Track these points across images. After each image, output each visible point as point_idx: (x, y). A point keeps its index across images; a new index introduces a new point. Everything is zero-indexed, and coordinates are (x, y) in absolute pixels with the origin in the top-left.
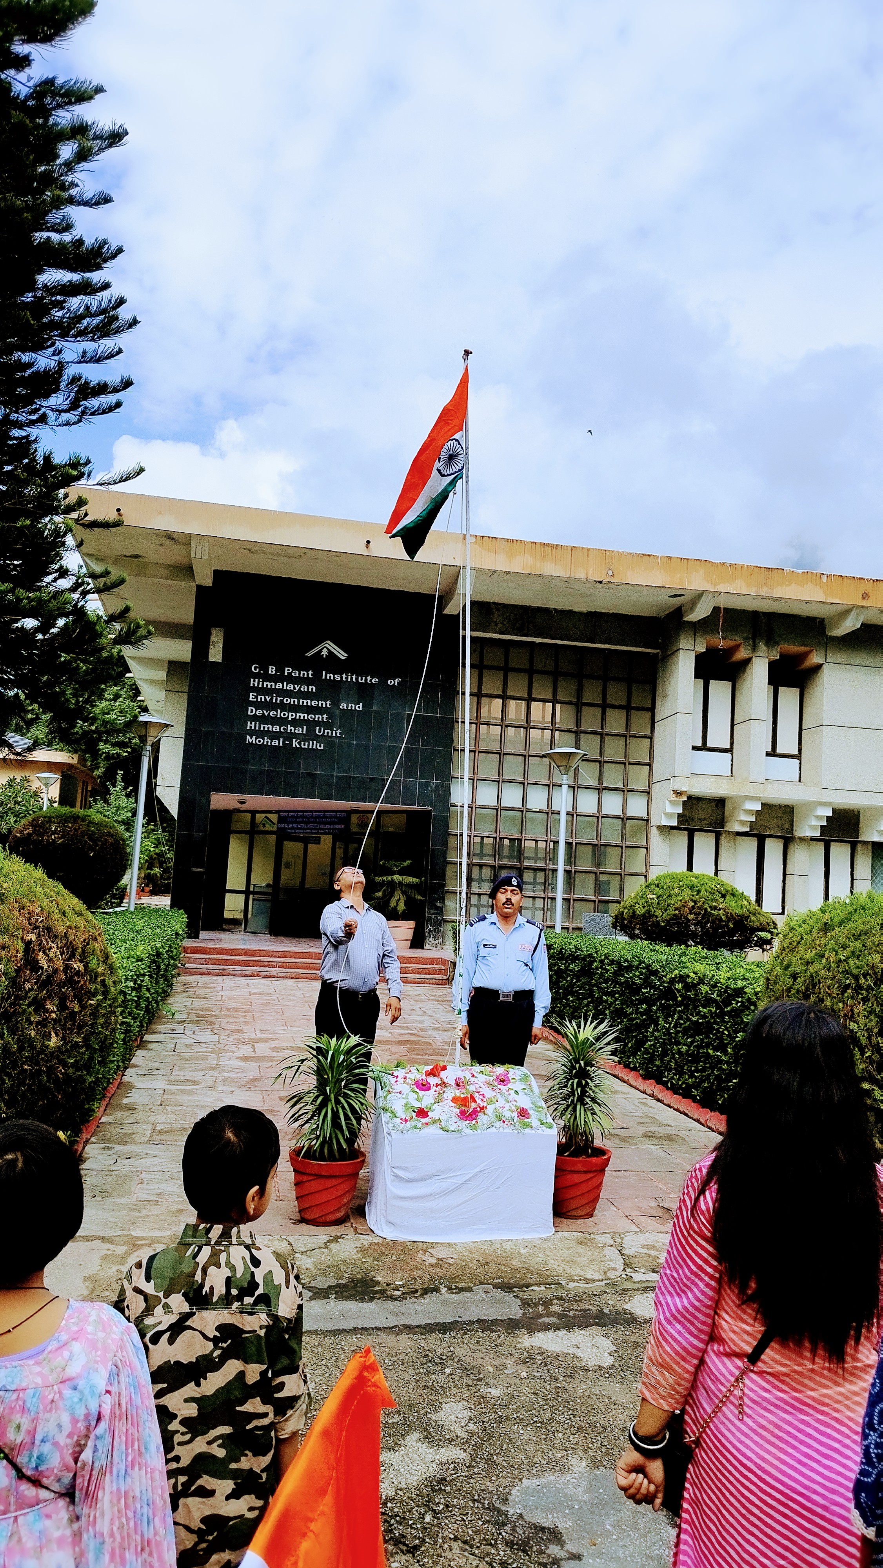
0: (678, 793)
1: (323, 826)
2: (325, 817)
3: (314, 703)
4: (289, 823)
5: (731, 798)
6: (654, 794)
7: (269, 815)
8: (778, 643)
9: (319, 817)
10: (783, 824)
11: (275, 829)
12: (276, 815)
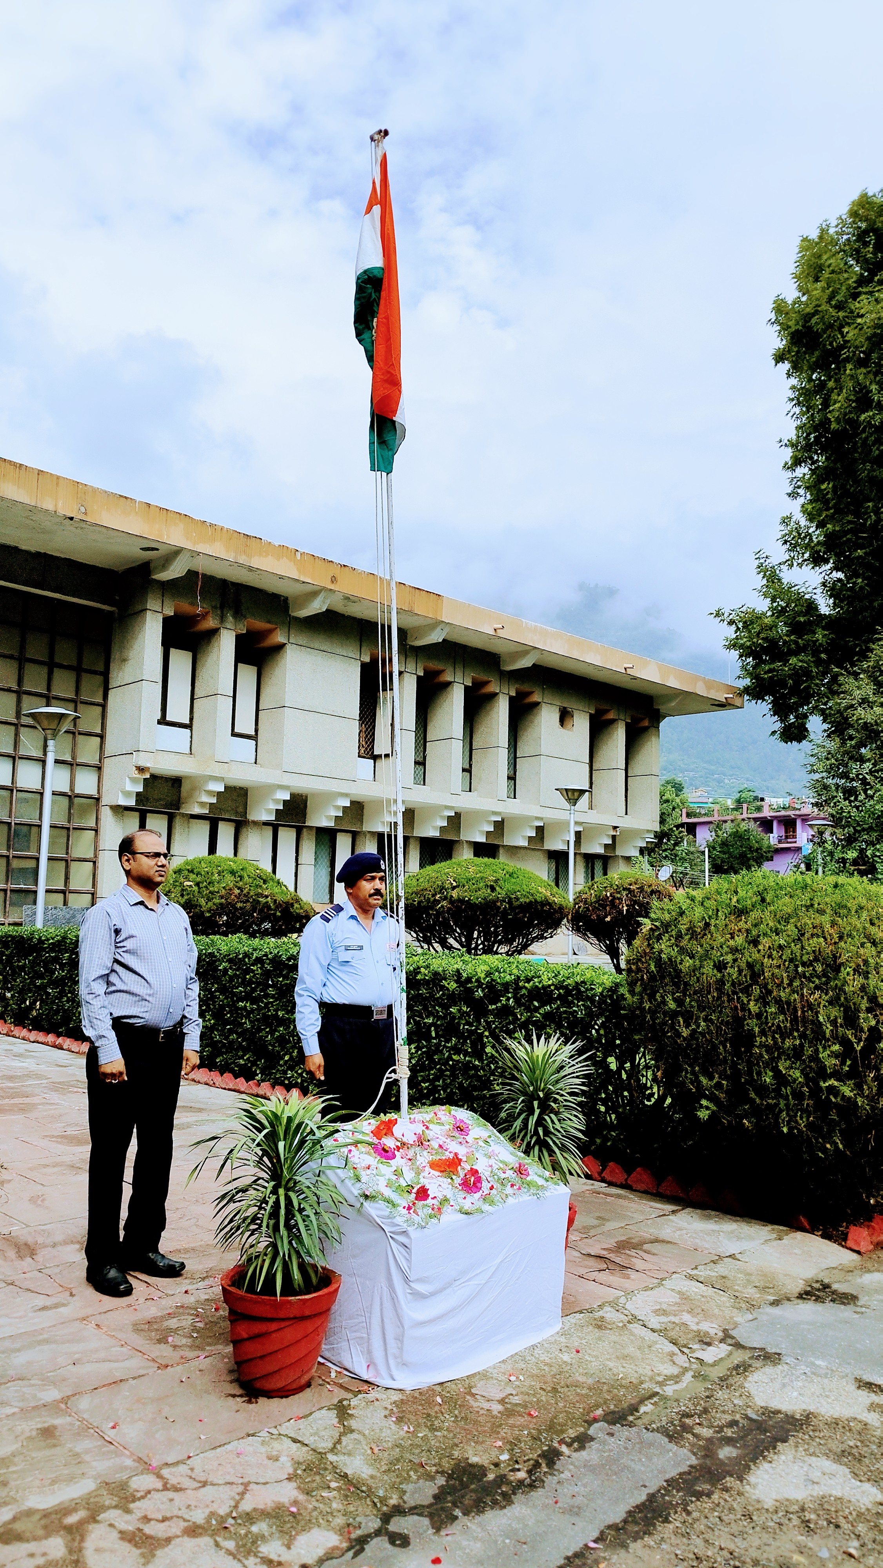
0: (141, 770)
8: (245, 617)
10: (237, 807)
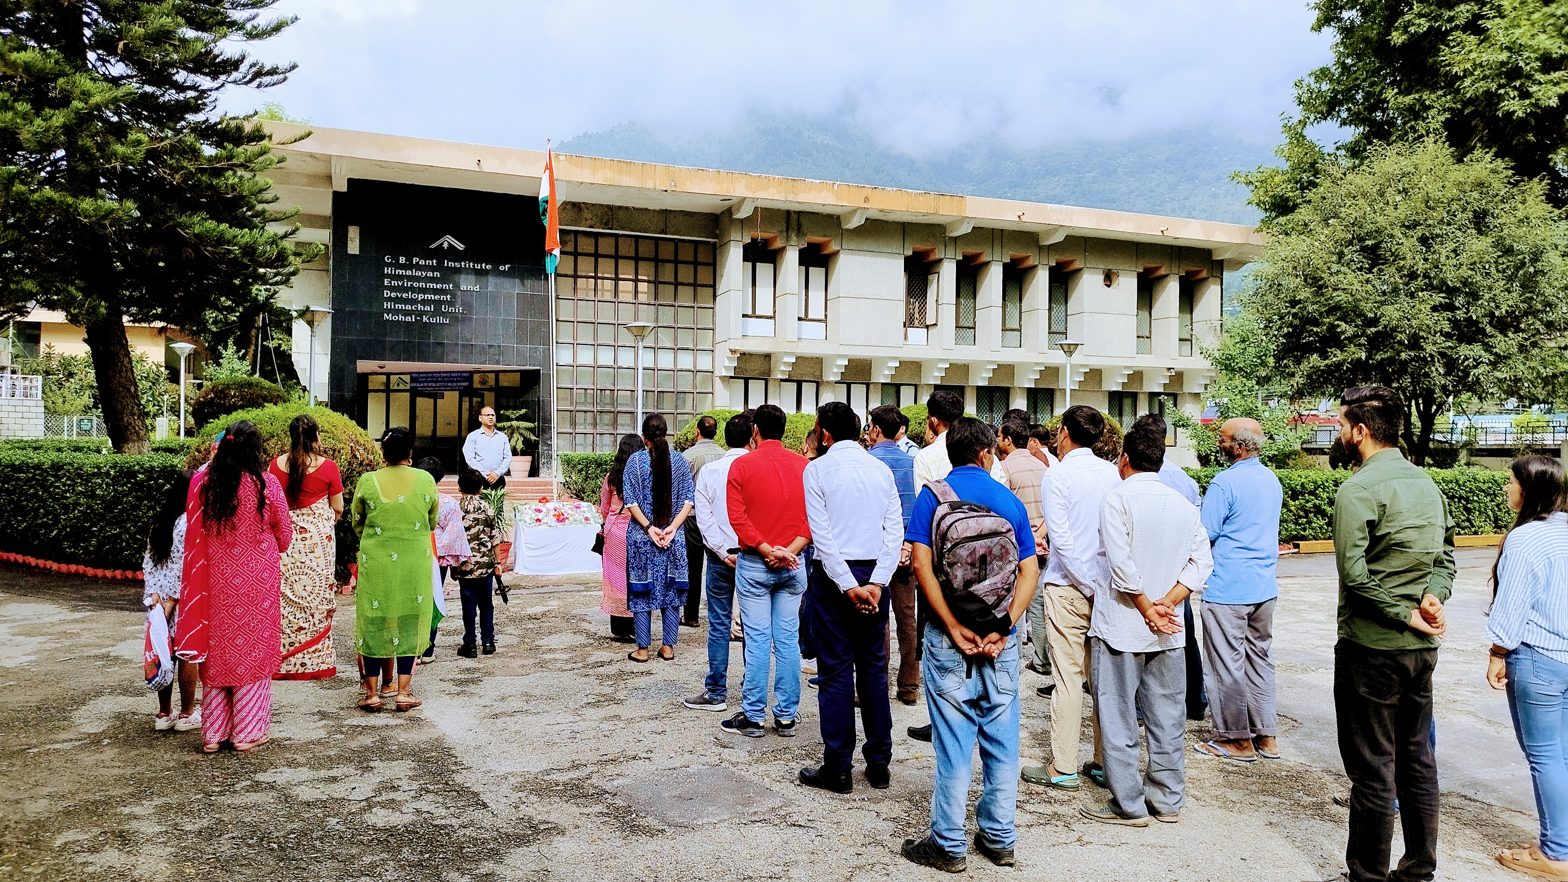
0: (733, 352)
1: (449, 384)
2: (451, 376)
3: (439, 286)
4: (420, 382)
5: (774, 353)
6: (716, 352)
7: (401, 376)
8: (806, 236)
9: (446, 377)
10: (813, 372)
11: (408, 387)
12: (409, 376)
